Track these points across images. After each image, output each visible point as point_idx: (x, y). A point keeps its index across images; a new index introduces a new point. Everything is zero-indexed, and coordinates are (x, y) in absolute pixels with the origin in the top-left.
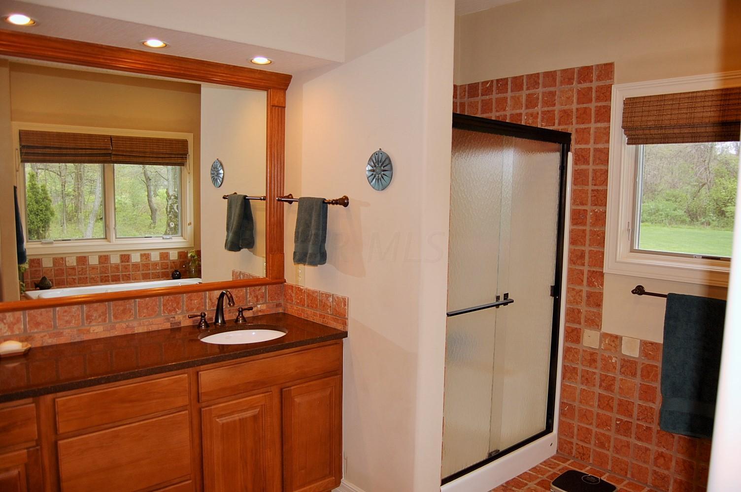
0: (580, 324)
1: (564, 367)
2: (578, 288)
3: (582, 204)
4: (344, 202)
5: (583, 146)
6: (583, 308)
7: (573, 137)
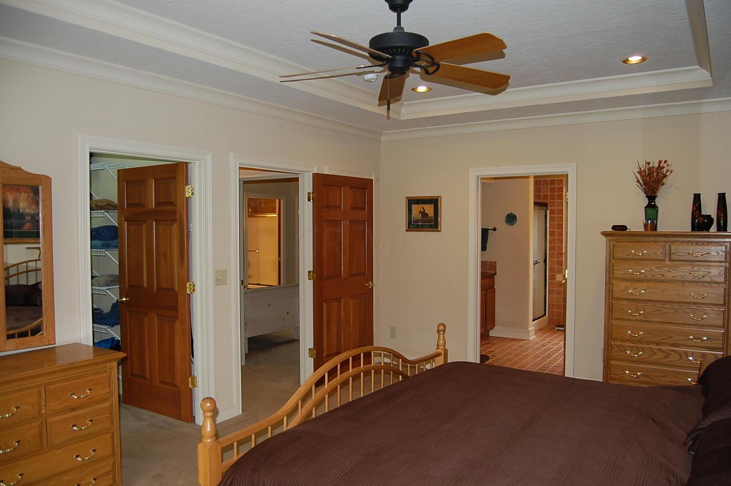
0: (554, 272)
1: (549, 290)
2: (553, 259)
3: (553, 229)
4: (495, 229)
5: (552, 208)
6: (556, 267)
7: (549, 205)
